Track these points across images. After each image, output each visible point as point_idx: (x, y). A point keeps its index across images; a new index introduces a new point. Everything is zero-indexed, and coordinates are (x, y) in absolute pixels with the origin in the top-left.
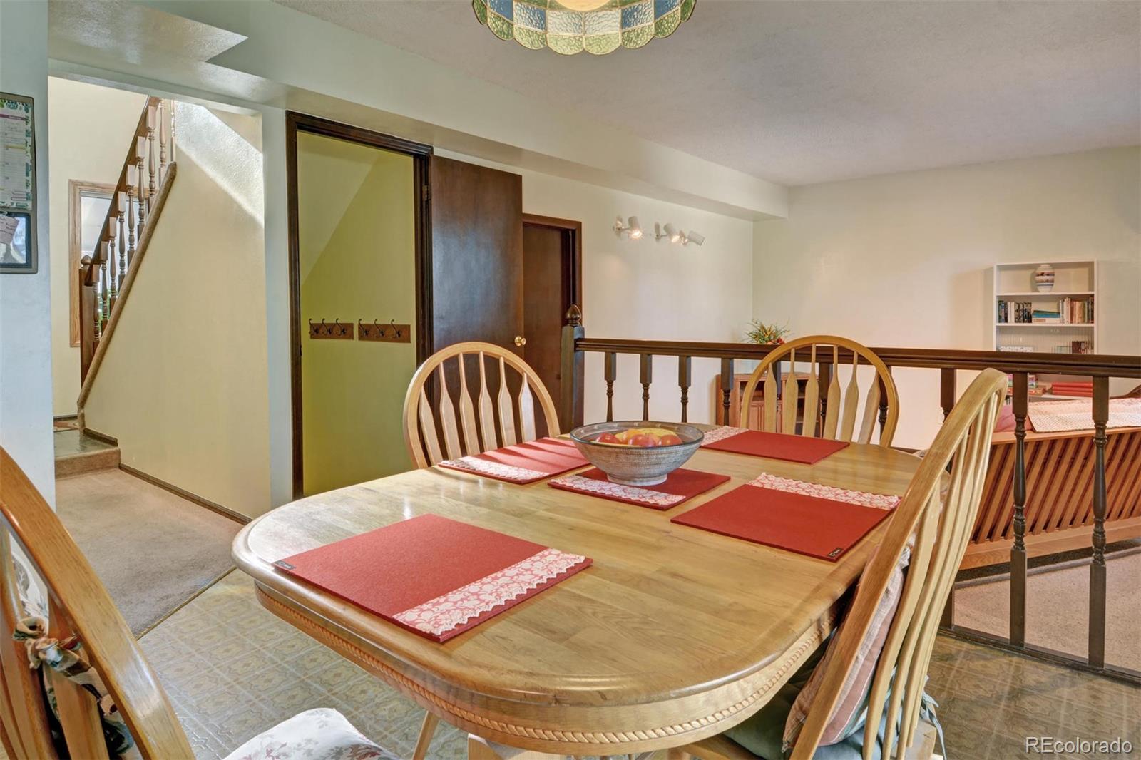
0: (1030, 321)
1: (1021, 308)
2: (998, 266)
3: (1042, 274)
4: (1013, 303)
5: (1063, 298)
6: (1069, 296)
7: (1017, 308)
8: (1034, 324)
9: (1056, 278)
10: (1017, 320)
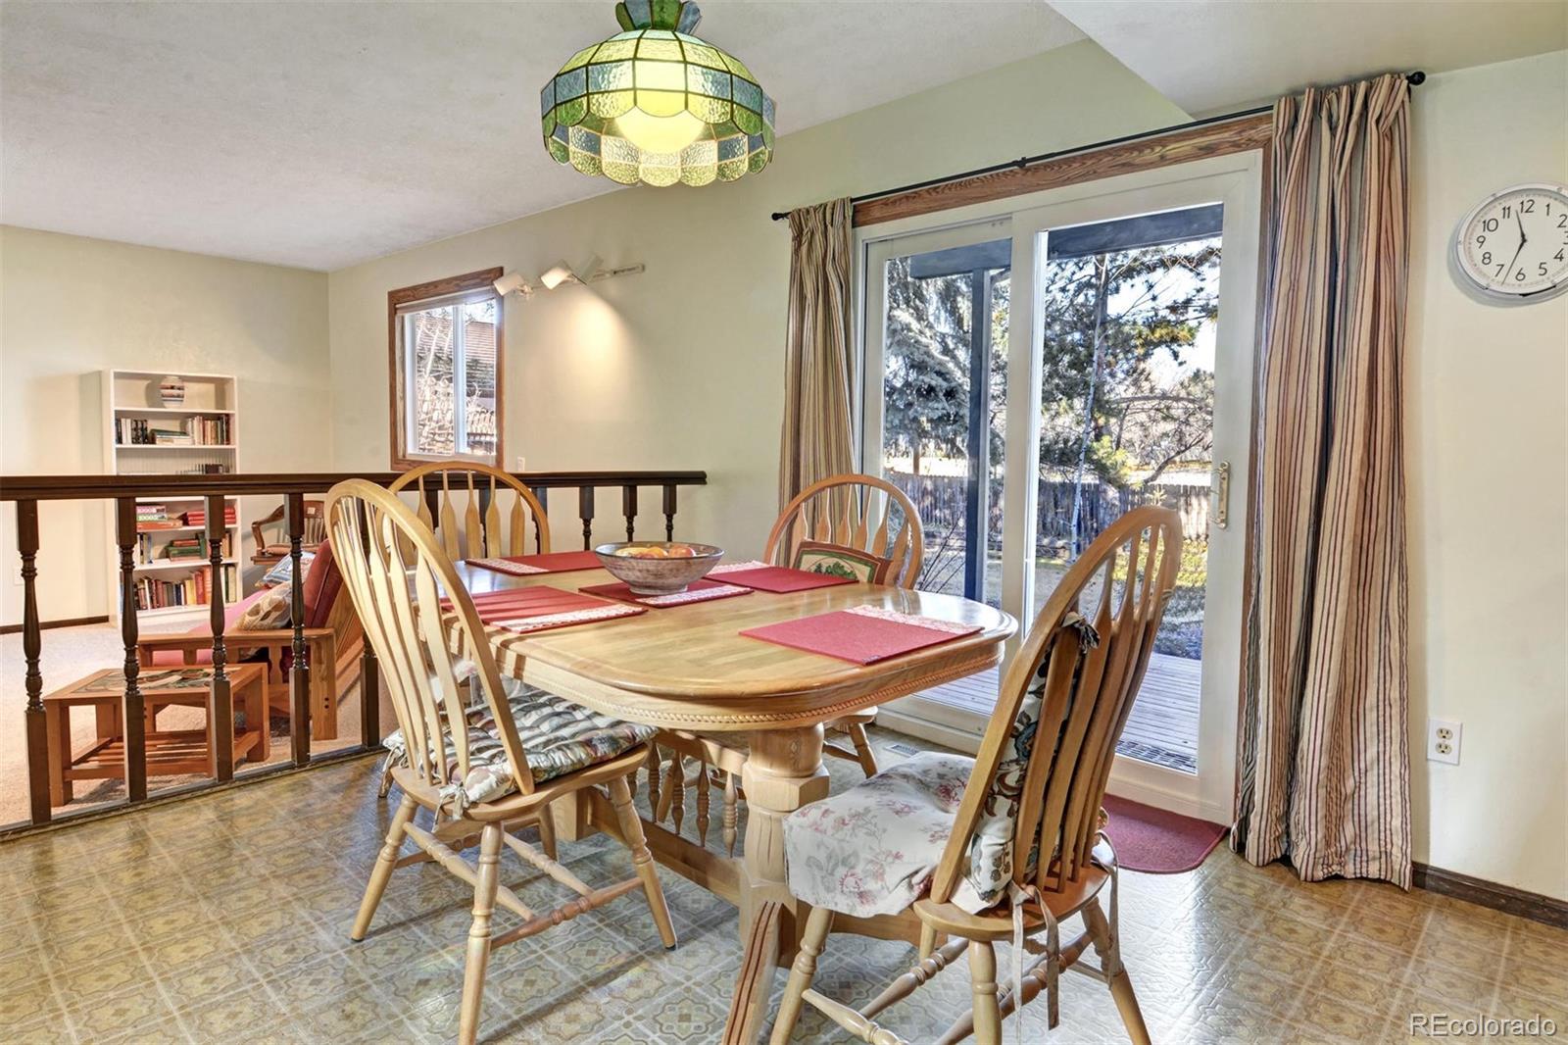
0: (153, 442)
1: (140, 426)
2: (115, 373)
3: (172, 388)
4: (129, 421)
5: (192, 415)
6: (200, 414)
7: (134, 426)
8: (160, 444)
9: (186, 392)
10: (135, 440)
